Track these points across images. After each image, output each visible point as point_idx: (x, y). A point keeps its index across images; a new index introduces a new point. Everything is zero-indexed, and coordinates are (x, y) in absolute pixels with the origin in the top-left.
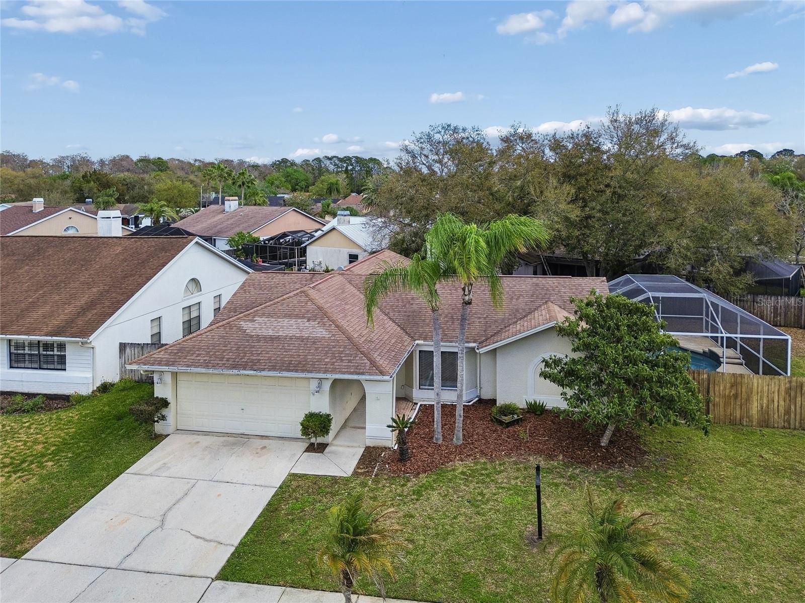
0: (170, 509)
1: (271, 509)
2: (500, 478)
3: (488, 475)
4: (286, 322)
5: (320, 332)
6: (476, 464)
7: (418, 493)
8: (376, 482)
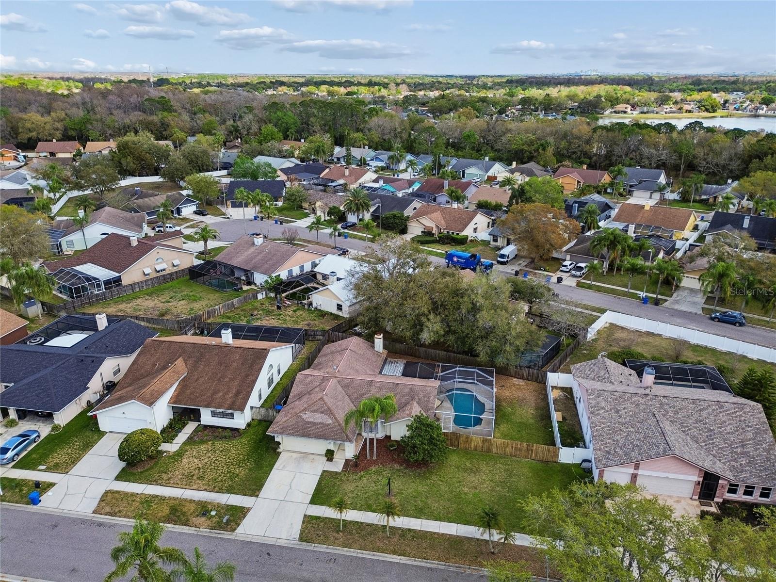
0: (291, 482)
1: (319, 483)
2: (384, 473)
3: (381, 472)
4: (317, 415)
5: (330, 421)
6: (378, 467)
7: (360, 479)
8: (349, 474)
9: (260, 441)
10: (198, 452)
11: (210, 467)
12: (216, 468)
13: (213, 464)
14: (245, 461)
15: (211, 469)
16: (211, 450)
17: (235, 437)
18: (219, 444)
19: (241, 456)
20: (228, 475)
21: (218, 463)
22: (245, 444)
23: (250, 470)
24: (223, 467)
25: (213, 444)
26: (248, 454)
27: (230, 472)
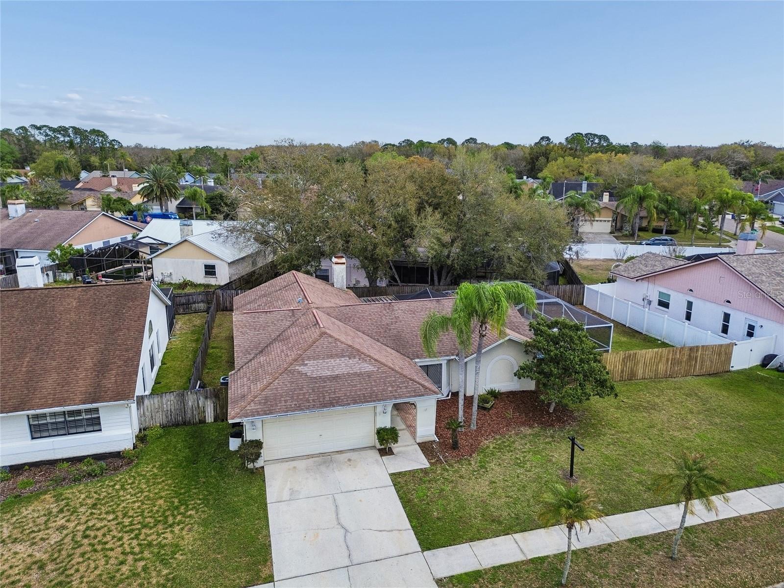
0: (338, 519)
1: (406, 500)
2: (517, 446)
3: (509, 446)
4: (332, 362)
5: (367, 367)
6: (496, 440)
7: (483, 467)
9: (192, 460)
10: (19, 525)
11: (79, 551)
12: (99, 547)
13: (86, 541)
14: (177, 508)
15: (83, 555)
16: (61, 511)
17: (116, 469)
18: (78, 494)
19: (161, 502)
20: (146, 554)
21: (100, 533)
22: (155, 475)
23: (205, 523)
24: (120, 539)
25: (58, 498)
26: (178, 494)
27: (150, 545)
